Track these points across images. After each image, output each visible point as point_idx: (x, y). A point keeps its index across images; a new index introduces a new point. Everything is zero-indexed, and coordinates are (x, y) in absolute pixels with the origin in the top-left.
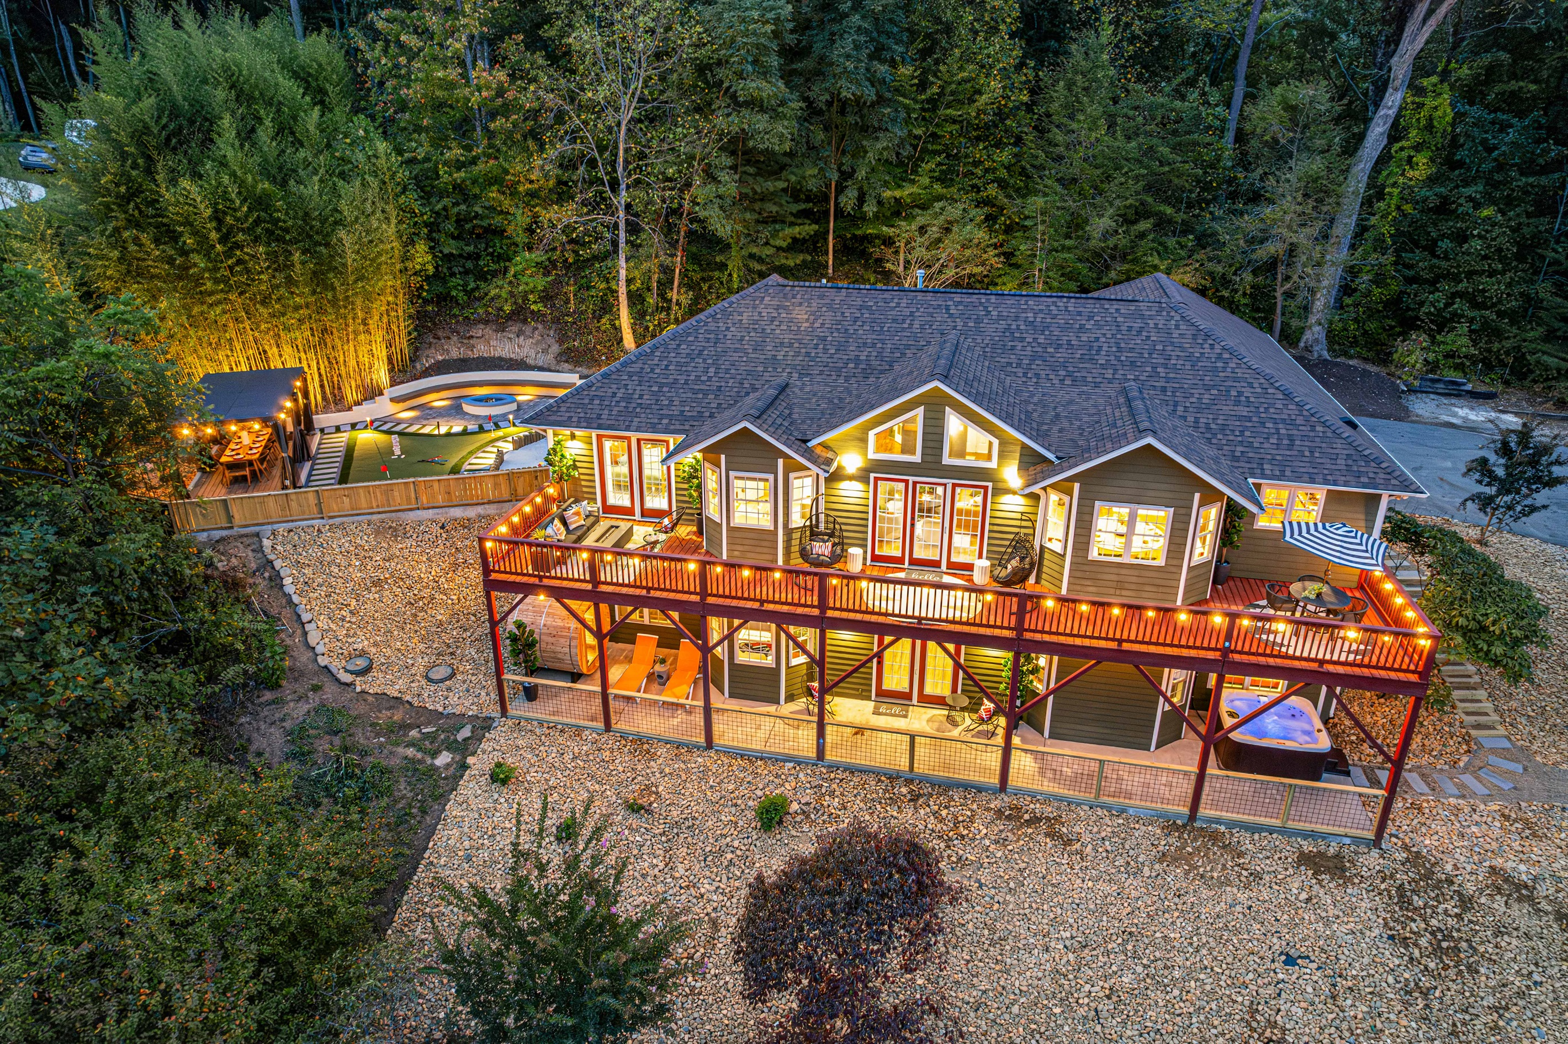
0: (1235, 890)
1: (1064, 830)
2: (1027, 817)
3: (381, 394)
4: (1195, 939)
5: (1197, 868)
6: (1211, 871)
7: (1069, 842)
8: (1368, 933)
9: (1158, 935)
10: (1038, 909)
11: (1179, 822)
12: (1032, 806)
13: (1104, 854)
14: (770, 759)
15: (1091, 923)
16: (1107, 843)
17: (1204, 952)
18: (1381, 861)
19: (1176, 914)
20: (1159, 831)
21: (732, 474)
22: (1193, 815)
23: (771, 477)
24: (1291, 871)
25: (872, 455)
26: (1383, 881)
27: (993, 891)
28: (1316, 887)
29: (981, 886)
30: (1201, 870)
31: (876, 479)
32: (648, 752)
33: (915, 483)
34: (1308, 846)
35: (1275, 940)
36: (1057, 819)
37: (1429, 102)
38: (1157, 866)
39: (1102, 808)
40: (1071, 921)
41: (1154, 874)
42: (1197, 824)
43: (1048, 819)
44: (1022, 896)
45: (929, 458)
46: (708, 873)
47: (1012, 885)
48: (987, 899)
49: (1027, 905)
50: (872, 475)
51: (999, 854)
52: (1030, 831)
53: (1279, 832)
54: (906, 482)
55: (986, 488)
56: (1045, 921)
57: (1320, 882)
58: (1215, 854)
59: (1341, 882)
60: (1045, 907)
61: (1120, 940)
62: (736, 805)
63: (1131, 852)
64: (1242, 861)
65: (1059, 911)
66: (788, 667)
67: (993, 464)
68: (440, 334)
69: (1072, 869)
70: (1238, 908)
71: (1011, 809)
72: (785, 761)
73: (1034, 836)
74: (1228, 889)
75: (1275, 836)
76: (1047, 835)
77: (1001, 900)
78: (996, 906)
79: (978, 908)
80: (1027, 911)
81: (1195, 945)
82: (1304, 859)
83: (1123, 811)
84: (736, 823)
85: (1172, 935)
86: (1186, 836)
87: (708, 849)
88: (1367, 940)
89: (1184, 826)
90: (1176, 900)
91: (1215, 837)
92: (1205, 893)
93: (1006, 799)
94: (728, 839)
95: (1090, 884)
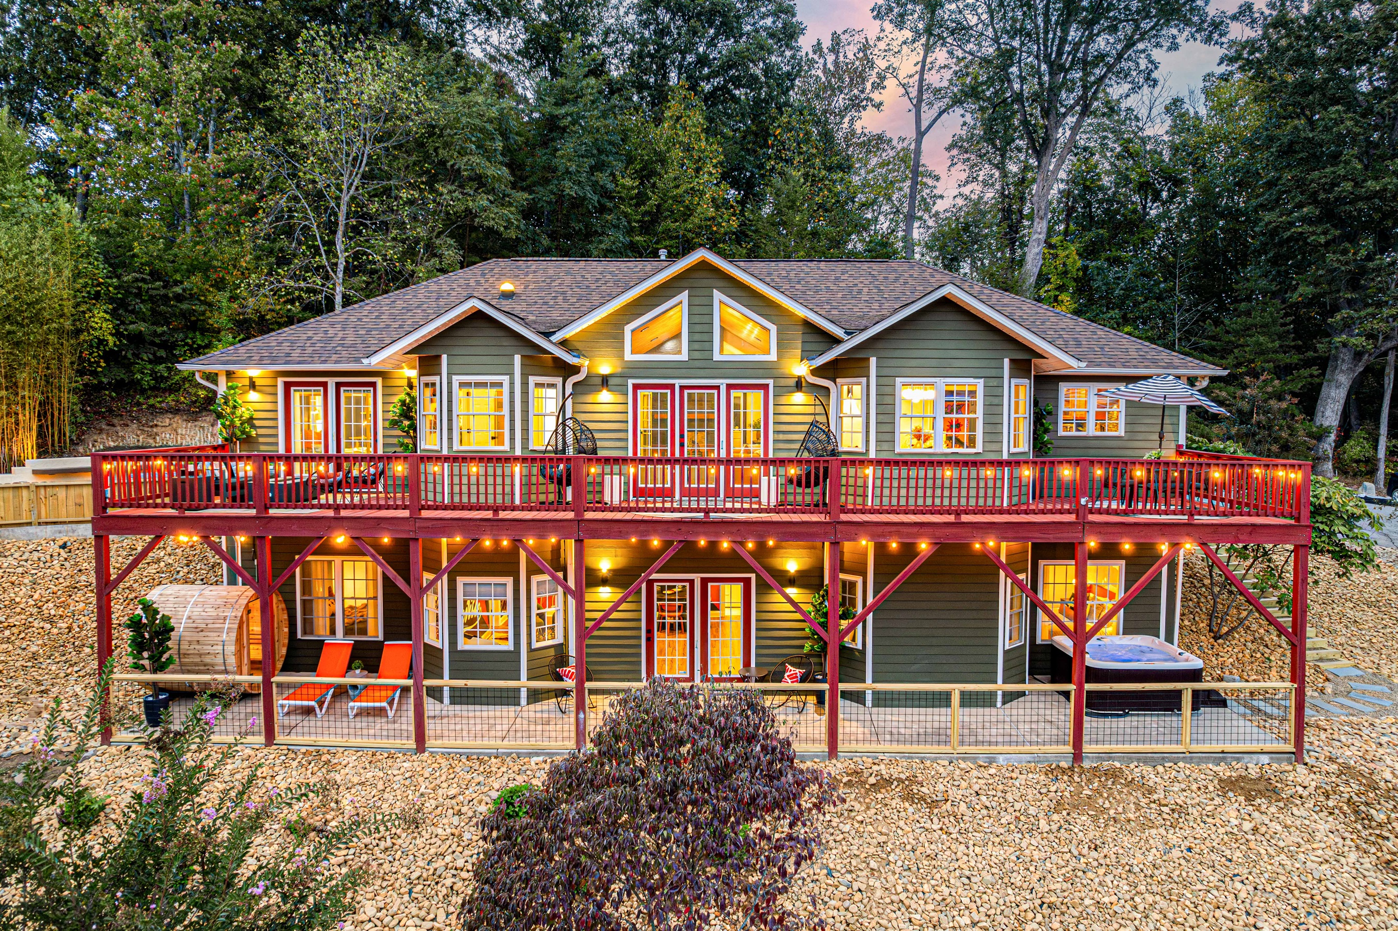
0: (1162, 831)
1: (924, 790)
2: (872, 780)
3: (22, 464)
4: (1137, 899)
5: (1104, 810)
6: (1124, 812)
7: (934, 804)
8: (1343, 860)
9: (1087, 902)
10: (916, 891)
11: (1064, 764)
12: (875, 768)
13: (985, 812)
14: (509, 754)
15: (993, 900)
16: (984, 798)
17: (1155, 916)
18: (1312, 776)
19: (1101, 871)
20: (1043, 777)
21: (456, 379)
22: (1078, 756)
23: (505, 379)
24: (1217, 801)
25: (628, 356)
26: (1328, 797)
27: (849, 877)
28: (1256, 814)
29: (830, 874)
30: (1112, 812)
31: (636, 387)
32: (328, 762)
33: (683, 388)
34: (1223, 770)
35: (1239, 885)
36: (913, 779)
37: (1062, 254)
38: (1055, 817)
39: (964, 759)
40: (966, 901)
41: (1054, 827)
42: (1086, 764)
43: (900, 781)
44: (891, 878)
45: (697, 355)
46: (415, 911)
47: (873, 864)
48: (842, 888)
49: (899, 889)
50: (631, 382)
51: (847, 828)
52: (880, 796)
53: (1184, 759)
54: (671, 387)
55: (765, 387)
56: (930, 907)
57: (1258, 809)
58: (1120, 792)
59: (1281, 804)
60: (926, 888)
61: (1039, 918)
62: (459, 813)
63: (1017, 806)
64: (1155, 797)
65: (946, 891)
66: (530, 650)
67: (773, 357)
68: (115, 421)
69: (949, 834)
70: (1176, 853)
71: (848, 775)
72: (530, 755)
73: (887, 801)
74: (1153, 832)
75: (1181, 764)
76: (904, 799)
77: (863, 887)
78: (858, 896)
79: (833, 903)
80: (903, 896)
81: (1141, 908)
82: (1227, 786)
83: (991, 761)
84: (460, 836)
85: (1106, 900)
86: (1076, 779)
87: (414, 876)
88: (1346, 868)
89: (1071, 769)
90: (1094, 854)
91: (1114, 775)
92: (1127, 841)
93: (839, 765)
94: (448, 859)
95: (978, 850)
